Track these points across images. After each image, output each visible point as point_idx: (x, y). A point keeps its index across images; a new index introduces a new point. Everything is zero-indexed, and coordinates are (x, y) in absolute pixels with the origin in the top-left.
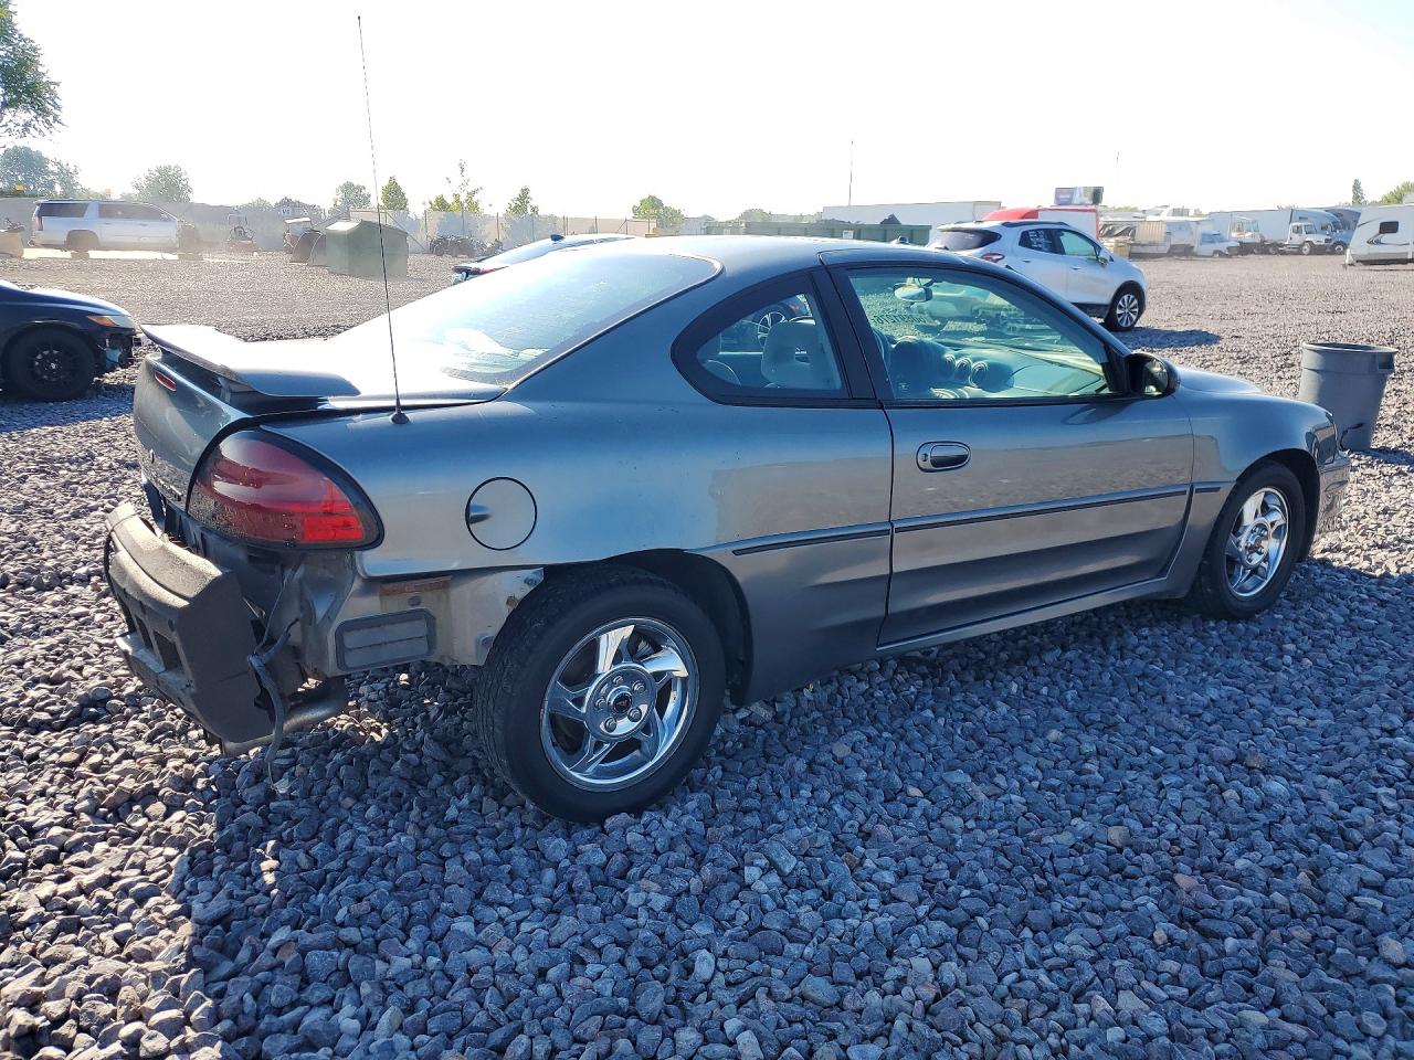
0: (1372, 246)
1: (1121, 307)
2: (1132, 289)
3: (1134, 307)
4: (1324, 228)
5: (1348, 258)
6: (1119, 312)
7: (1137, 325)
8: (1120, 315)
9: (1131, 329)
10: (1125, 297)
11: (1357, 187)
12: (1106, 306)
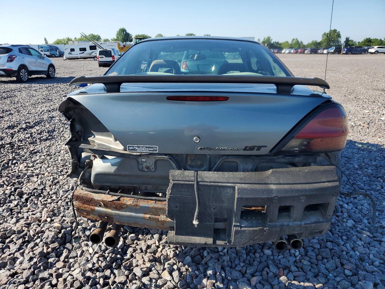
0: (70, 55)
1: (50, 71)
2: (51, 66)
3: (53, 71)
4: (48, 50)
5: (64, 58)
6: (50, 73)
7: (55, 76)
8: (51, 74)
9: (54, 78)
10: (51, 68)
11: (45, 40)
12: (47, 71)
